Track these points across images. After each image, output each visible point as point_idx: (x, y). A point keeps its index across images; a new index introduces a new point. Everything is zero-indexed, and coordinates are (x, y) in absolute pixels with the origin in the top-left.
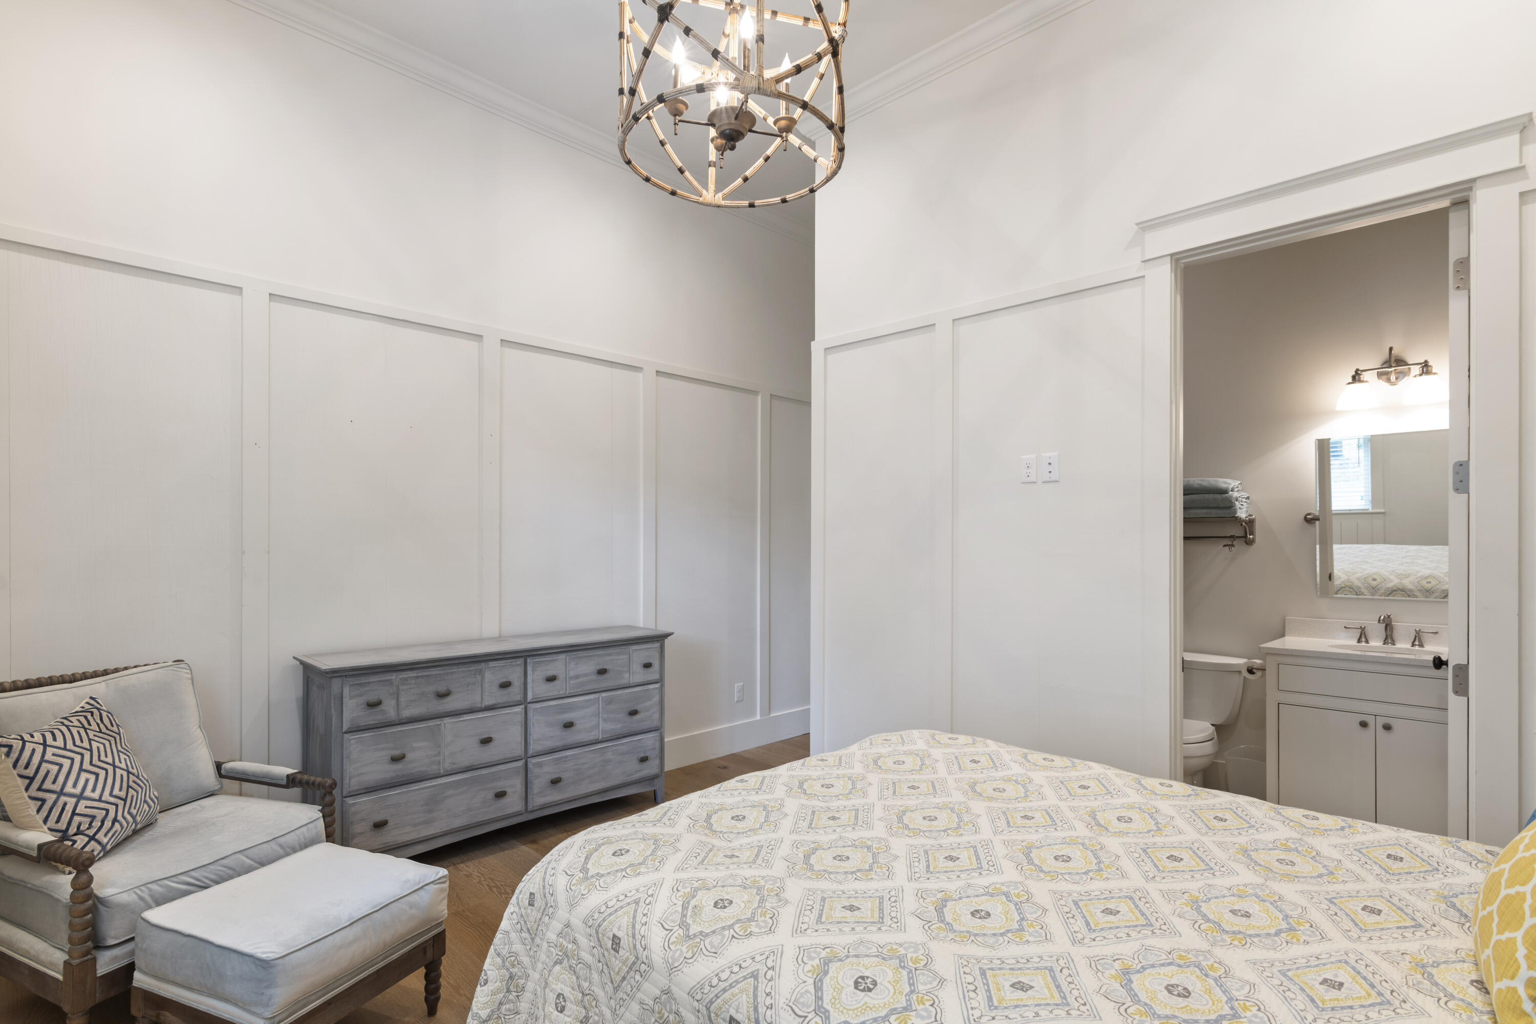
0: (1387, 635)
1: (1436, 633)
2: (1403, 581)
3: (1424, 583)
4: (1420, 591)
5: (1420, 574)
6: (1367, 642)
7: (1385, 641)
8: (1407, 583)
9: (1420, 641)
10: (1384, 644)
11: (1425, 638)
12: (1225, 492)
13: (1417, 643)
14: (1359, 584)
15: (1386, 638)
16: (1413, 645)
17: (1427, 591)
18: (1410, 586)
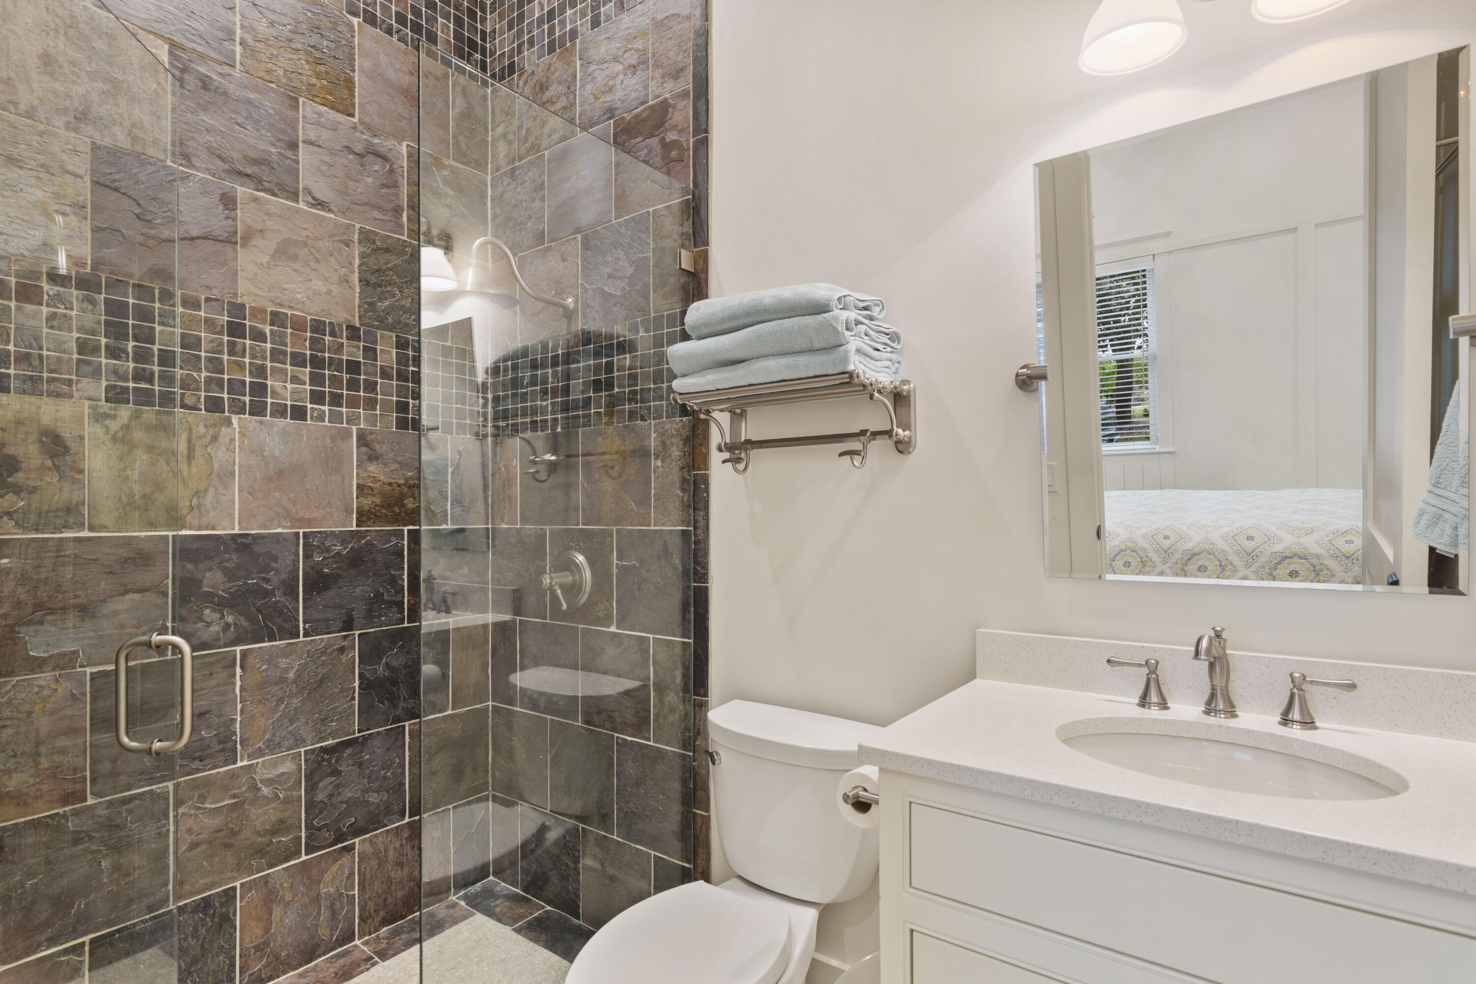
0: (1213, 689)
1: (1353, 686)
2: (1302, 541)
3: (1340, 542)
4: (1335, 557)
5: (1331, 528)
6: (1163, 705)
7: (1209, 703)
8: (1311, 544)
9: (1304, 709)
10: (1208, 712)
11: (1316, 697)
12: (819, 308)
13: (1296, 715)
14: (1226, 547)
15: (1212, 697)
16: (1285, 721)
17: (1348, 558)
18: (1315, 549)
